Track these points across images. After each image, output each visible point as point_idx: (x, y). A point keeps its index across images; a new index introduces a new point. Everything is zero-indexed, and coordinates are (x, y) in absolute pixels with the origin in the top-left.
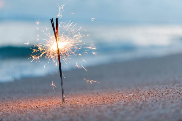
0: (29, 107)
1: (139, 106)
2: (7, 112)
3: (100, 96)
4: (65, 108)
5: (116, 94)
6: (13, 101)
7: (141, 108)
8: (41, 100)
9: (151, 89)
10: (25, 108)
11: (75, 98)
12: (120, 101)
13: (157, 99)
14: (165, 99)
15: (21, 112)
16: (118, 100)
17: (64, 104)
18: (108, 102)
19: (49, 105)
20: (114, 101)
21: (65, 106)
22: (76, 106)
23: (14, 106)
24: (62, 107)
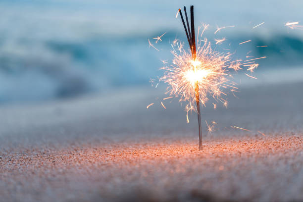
0: (143, 155)
2: (107, 162)
3: (263, 141)
4: (205, 158)
5: (290, 138)
6: (115, 145)
8: (162, 144)
10: (136, 156)
11: (219, 143)
12: (298, 149)
15: (130, 163)
16: (294, 148)
17: (202, 151)
18: (277, 151)
19: (176, 152)
20: (287, 149)
21: (204, 155)
22: (224, 154)
23: (117, 152)
24: (199, 157)
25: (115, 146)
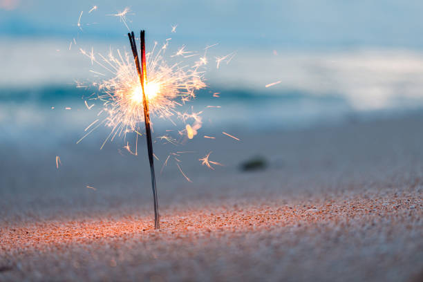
0: (78, 237)
1: (333, 235)
2: (26, 249)
3: (243, 213)
4: (161, 239)
5: (279, 209)
6: (40, 224)
7: (336, 241)
8: (105, 221)
9: (359, 198)
10: (68, 240)
11: (183, 218)
12: (288, 224)
13: (373, 220)
14: (393, 219)
15: (58, 249)
16: (283, 223)
17: (158, 230)
18: (259, 227)
19: (123, 232)
20: (274, 224)
21: (161, 235)
22: (187, 234)
23: (42, 234)
24: (153, 238)
25: (41, 226)
